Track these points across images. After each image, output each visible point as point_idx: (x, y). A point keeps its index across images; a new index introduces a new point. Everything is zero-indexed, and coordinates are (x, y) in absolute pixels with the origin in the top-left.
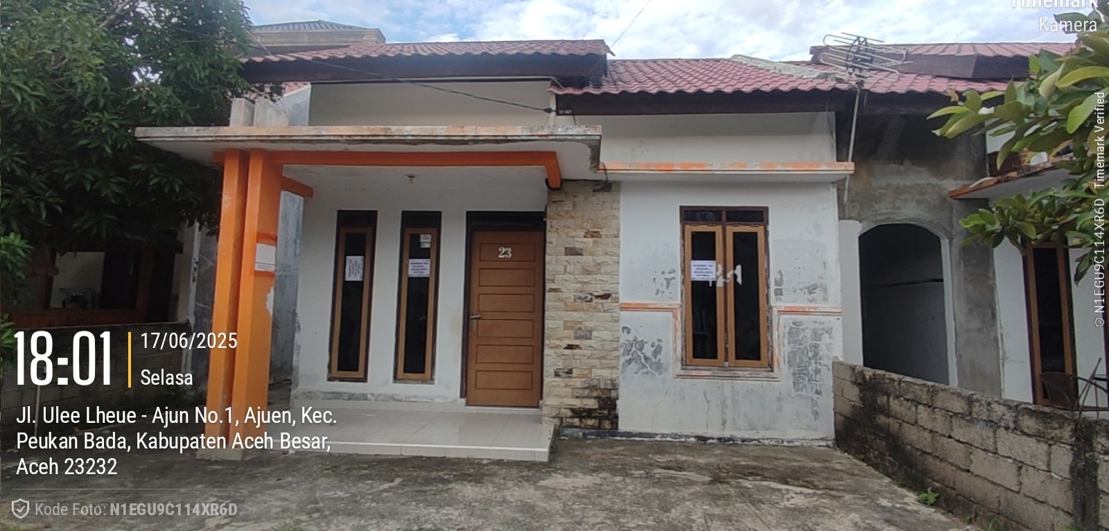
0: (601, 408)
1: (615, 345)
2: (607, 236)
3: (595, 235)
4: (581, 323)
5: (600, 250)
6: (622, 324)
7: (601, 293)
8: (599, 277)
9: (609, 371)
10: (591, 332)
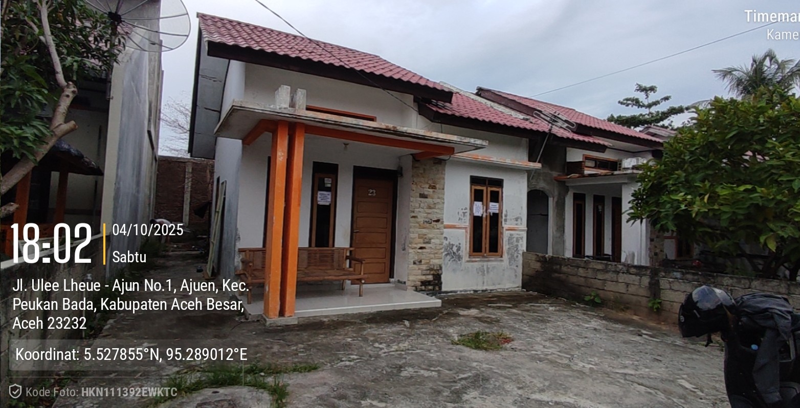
0: (434, 279)
1: (441, 246)
2: (439, 189)
3: (434, 187)
4: (426, 235)
5: (436, 196)
6: (444, 235)
7: (436, 219)
8: (435, 210)
9: (438, 260)
10: (430, 239)
